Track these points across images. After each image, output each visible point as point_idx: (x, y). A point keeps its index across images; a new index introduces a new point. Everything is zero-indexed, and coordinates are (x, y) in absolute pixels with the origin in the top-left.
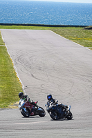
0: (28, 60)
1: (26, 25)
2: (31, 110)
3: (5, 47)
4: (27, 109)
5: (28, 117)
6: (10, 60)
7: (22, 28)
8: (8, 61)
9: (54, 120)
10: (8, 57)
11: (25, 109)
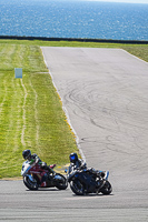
0: (86, 97)
1: (82, 40)
2: (40, 178)
3: (48, 75)
4: (35, 176)
5: (36, 189)
6: (56, 96)
7: (76, 46)
8: (54, 99)
9: (78, 194)
10: (53, 91)
11: (31, 177)
